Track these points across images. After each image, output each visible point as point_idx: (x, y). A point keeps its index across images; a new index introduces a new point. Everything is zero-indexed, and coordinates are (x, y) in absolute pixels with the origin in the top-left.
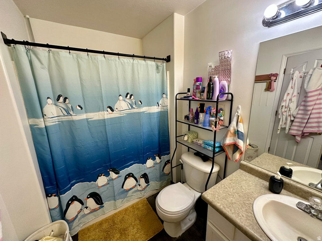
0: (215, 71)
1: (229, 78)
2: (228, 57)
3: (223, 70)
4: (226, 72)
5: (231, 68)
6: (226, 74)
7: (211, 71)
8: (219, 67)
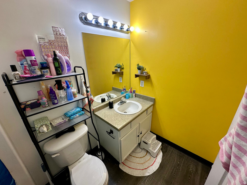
0: (49, 45)
1: (67, 54)
2: (63, 35)
3: (60, 46)
4: (64, 48)
5: (67, 45)
6: (64, 50)
7: (43, 44)
8: (54, 41)
